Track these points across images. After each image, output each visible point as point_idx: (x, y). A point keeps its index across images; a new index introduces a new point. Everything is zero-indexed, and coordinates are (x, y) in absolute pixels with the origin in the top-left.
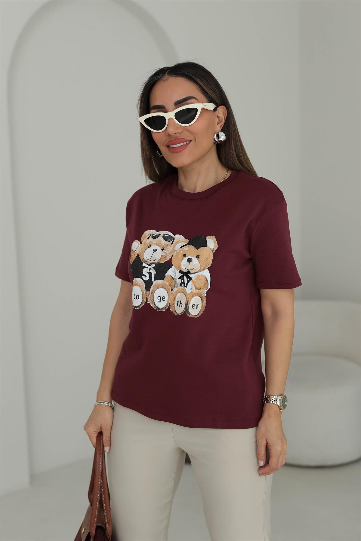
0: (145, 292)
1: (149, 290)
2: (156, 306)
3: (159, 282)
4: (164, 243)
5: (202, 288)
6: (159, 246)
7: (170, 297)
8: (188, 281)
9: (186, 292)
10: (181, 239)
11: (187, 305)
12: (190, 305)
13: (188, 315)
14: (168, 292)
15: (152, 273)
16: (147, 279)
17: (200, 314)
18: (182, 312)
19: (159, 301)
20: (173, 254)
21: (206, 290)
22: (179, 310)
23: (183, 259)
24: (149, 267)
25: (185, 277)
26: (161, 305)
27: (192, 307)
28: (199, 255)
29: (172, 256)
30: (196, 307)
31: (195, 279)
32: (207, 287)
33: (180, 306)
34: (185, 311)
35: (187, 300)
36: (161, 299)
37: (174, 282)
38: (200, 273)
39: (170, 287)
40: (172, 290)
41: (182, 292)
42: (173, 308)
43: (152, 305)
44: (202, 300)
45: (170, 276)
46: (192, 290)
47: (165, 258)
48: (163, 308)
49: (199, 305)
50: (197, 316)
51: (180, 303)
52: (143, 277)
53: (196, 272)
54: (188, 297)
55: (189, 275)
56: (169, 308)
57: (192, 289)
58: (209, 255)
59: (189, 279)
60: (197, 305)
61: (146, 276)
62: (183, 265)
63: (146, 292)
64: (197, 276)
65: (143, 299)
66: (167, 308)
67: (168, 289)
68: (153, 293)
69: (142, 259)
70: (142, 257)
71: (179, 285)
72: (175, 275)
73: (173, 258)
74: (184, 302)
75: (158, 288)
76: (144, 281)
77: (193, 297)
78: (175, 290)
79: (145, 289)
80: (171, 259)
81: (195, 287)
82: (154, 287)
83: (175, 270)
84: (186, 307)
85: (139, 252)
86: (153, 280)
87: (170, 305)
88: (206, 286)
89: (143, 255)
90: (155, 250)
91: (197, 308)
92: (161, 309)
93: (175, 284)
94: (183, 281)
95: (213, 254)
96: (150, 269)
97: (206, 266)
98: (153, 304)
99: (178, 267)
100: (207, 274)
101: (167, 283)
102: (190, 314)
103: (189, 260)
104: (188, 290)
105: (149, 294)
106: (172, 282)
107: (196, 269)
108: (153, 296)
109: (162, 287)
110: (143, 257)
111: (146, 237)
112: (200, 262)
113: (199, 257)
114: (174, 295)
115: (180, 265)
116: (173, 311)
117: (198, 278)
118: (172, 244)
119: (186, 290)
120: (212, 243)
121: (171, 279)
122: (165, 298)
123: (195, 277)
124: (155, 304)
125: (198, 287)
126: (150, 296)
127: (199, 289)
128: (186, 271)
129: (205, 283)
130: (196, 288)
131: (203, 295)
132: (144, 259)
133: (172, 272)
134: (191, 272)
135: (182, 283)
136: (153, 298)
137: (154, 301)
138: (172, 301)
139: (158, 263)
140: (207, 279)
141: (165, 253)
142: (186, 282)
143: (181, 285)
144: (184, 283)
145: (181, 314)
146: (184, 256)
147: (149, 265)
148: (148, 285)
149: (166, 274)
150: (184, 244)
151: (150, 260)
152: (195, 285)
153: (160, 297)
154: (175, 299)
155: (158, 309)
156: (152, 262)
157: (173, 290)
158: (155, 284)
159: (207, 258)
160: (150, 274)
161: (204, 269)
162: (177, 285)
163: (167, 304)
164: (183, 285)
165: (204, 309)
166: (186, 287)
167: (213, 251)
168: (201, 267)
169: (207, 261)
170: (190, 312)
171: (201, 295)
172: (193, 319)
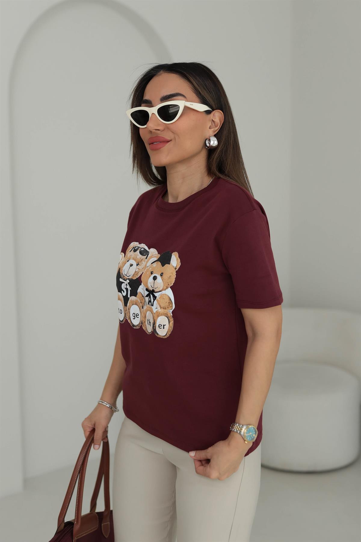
1: (127, 305)
2: (132, 322)
3: (134, 298)
4: (140, 257)
5: (167, 308)
6: (136, 260)
7: (142, 315)
8: (154, 300)
9: (153, 312)
10: (154, 254)
11: (154, 324)
12: (157, 325)
13: (156, 335)
14: (140, 309)
16: (124, 294)
17: (168, 335)
18: (152, 331)
19: (134, 318)
20: (144, 270)
21: (171, 309)
22: (149, 329)
23: (150, 276)
24: (126, 282)
25: (151, 296)
26: (136, 322)
28: (163, 273)
29: (143, 272)
30: (162, 327)
31: (159, 299)
32: (172, 307)
33: (149, 325)
34: (153, 330)
35: (154, 319)
36: (136, 316)
38: (163, 292)
39: (141, 305)
40: (143, 307)
41: (150, 311)
42: (145, 326)
43: (129, 321)
44: (169, 320)
45: (141, 293)
46: (157, 310)
47: (137, 274)
48: (137, 325)
49: (165, 325)
50: (166, 337)
51: (150, 322)
52: (122, 292)
53: (160, 291)
55: (154, 293)
57: (157, 308)
58: (172, 273)
59: (154, 298)
60: (164, 325)
61: (124, 292)
62: (150, 283)
63: (125, 307)
64: (161, 295)
65: (124, 314)
66: (140, 325)
68: (129, 309)
71: (147, 304)
73: (143, 275)
74: (152, 322)
75: (133, 305)
76: (123, 296)
77: (158, 316)
78: (145, 308)
79: (124, 304)
80: (141, 276)
81: (160, 306)
82: (130, 303)
83: (143, 287)
84: (153, 327)
85: (121, 265)
86: (129, 296)
87: (142, 323)
88: (171, 305)
90: (131, 265)
91: (164, 328)
92: (136, 327)
93: (144, 302)
94: (150, 300)
95: (176, 272)
96: (126, 285)
97: (169, 285)
99: (146, 285)
100: (170, 293)
101: (139, 300)
102: (158, 334)
103: (155, 278)
104: (154, 309)
105: (127, 310)
106: (142, 300)
107: (159, 288)
108: (130, 312)
109: (136, 304)
110: (122, 271)
111: (130, 249)
112: (164, 281)
113: (162, 275)
114: (144, 313)
115: (147, 283)
116: (145, 329)
117: (162, 297)
118: (146, 259)
119: (152, 309)
120: (175, 261)
121: (141, 296)
122: (138, 315)
123: (159, 296)
124: (131, 321)
125: (163, 306)
126: (127, 312)
127: (164, 308)
128: (151, 289)
129: (169, 303)
130: (161, 308)
131: (169, 315)
132: (122, 273)
133: (141, 289)
134: (156, 290)
136: (130, 314)
137: (130, 317)
138: (144, 319)
139: (131, 279)
140: (170, 299)
141: (138, 269)
142: (152, 300)
143: (149, 304)
145: (151, 333)
146: (152, 273)
147: (125, 280)
148: (126, 300)
149: (138, 291)
150: (156, 259)
151: (126, 275)
152: (159, 304)
153: (135, 314)
154: (146, 317)
155: (134, 325)
156: (128, 278)
158: (131, 300)
159: (170, 276)
160: (127, 289)
161: (167, 288)
163: (140, 321)
164: (150, 303)
165: (171, 329)
166: (153, 306)
167: (176, 269)
168: (164, 286)
169: (170, 280)
170: (157, 332)
171: (167, 315)
172: (161, 339)
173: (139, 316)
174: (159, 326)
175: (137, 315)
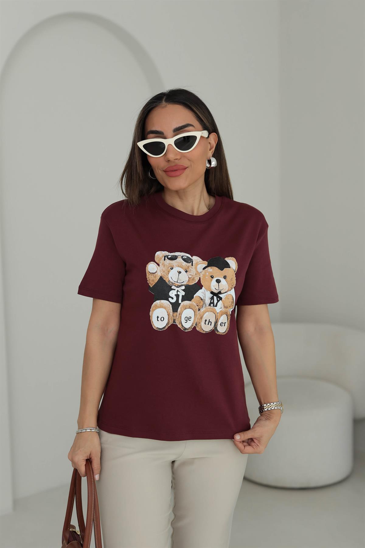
0: (171, 313)
1: (177, 312)
2: (183, 326)
3: (187, 303)
4: (185, 264)
5: (228, 307)
6: (182, 268)
7: (197, 317)
8: (218, 301)
9: (216, 311)
10: (199, 261)
11: (216, 323)
12: (219, 323)
13: (216, 332)
14: (195, 312)
15: (179, 295)
16: (174, 301)
17: (227, 331)
18: (211, 330)
19: (186, 321)
20: (199, 275)
21: (232, 309)
22: (207, 328)
23: (211, 280)
24: (177, 289)
25: (215, 298)
26: (188, 325)
27: (221, 325)
28: (226, 276)
29: (200, 277)
30: (224, 324)
31: (225, 299)
32: (233, 306)
33: (208, 324)
34: (214, 328)
35: (216, 319)
36: (188, 319)
37: (202, 303)
38: (229, 293)
39: (197, 308)
40: (199, 310)
41: (211, 312)
42: (199, 327)
43: (179, 326)
44: (228, 318)
45: (199, 297)
46: (221, 309)
47: (193, 280)
48: (189, 328)
50: (225, 334)
51: (209, 322)
52: (170, 299)
53: (226, 292)
54: (218, 316)
55: (219, 295)
56: (195, 327)
57: (221, 308)
58: (232, 275)
59: (219, 299)
60: (225, 323)
61: (172, 298)
62: (213, 286)
63: (173, 314)
65: (169, 320)
66: (193, 327)
67: (196, 309)
68: (180, 314)
69: (167, 281)
70: (167, 279)
71: (207, 305)
72: (204, 296)
73: (201, 280)
74: (213, 321)
75: (185, 309)
76: (171, 303)
77: (222, 315)
78: (202, 310)
79: (172, 311)
80: (199, 280)
82: (181, 308)
83: (205, 291)
84: (215, 325)
85: (162, 274)
86: (180, 301)
87: (196, 325)
89: (168, 278)
90: (180, 272)
91: (224, 326)
93: (203, 304)
94: (212, 301)
95: (236, 274)
96: (178, 291)
97: (232, 286)
98: (181, 325)
99: (208, 288)
100: (233, 293)
101: (195, 304)
102: (218, 331)
103: (218, 281)
104: (218, 309)
105: (177, 316)
106: (200, 303)
107: (225, 289)
108: (181, 317)
109: (190, 308)
110: (169, 279)
111: (161, 258)
112: (228, 282)
113: (226, 278)
114: (201, 315)
115: (210, 286)
116: (199, 329)
117: (227, 297)
118: (192, 265)
119: (215, 309)
120: (233, 263)
121: (199, 299)
124: (182, 325)
125: (226, 305)
126: (177, 317)
127: (226, 307)
128: (216, 292)
129: (232, 302)
130: (224, 307)
131: (228, 314)
132: (169, 281)
133: (202, 293)
134: (222, 292)
135: (211, 303)
136: (181, 319)
137: (181, 321)
138: (199, 320)
139: (187, 285)
140: (233, 298)
141: (190, 275)
142: (216, 301)
143: (210, 305)
144: (213, 303)
145: (209, 331)
146: (212, 277)
147: (177, 287)
148: (175, 306)
149: (195, 296)
150: (205, 266)
151: (177, 282)
152: (223, 304)
153: (187, 317)
154: (201, 318)
155: (185, 329)
156: (180, 284)
157: (201, 310)
158: (183, 305)
159: (232, 278)
160: (177, 296)
161: (232, 289)
162: (206, 305)
163: (193, 323)
164: (212, 305)
165: (229, 326)
166: (216, 306)
167: (235, 271)
168: (229, 287)
169: (232, 282)
170: (218, 329)
171: (227, 313)
172: (221, 336)
173: (192, 319)
174: (221, 324)
175: (190, 318)
